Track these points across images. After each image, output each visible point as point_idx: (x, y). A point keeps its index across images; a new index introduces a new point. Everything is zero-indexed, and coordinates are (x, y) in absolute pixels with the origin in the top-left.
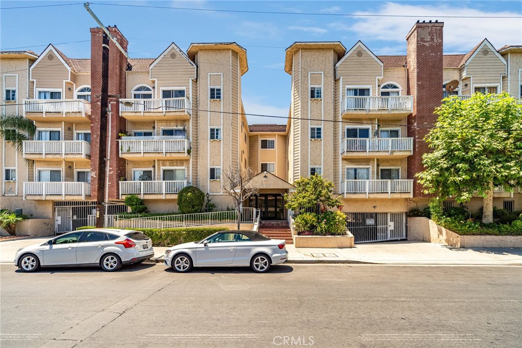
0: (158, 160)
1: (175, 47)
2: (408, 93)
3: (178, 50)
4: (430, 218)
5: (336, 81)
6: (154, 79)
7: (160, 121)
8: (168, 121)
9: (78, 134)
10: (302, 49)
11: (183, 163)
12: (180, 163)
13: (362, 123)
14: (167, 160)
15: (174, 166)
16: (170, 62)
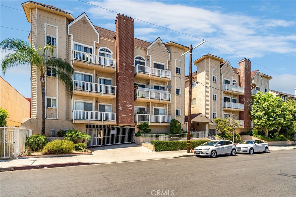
0: (152, 103)
1: (160, 40)
2: (240, 85)
3: (161, 42)
4: (253, 136)
5: (221, 75)
6: (150, 55)
7: (153, 80)
8: (157, 81)
9: (100, 79)
10: (210, 57)
11: (164, 106)
12: (162, 105)
13: (228, 96)
14: (156, 103)
15: (159, 107)
16: (157, 48)
